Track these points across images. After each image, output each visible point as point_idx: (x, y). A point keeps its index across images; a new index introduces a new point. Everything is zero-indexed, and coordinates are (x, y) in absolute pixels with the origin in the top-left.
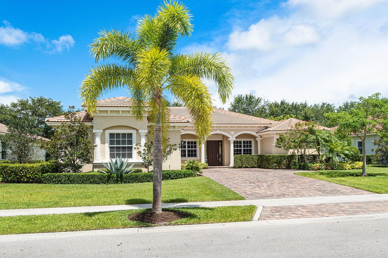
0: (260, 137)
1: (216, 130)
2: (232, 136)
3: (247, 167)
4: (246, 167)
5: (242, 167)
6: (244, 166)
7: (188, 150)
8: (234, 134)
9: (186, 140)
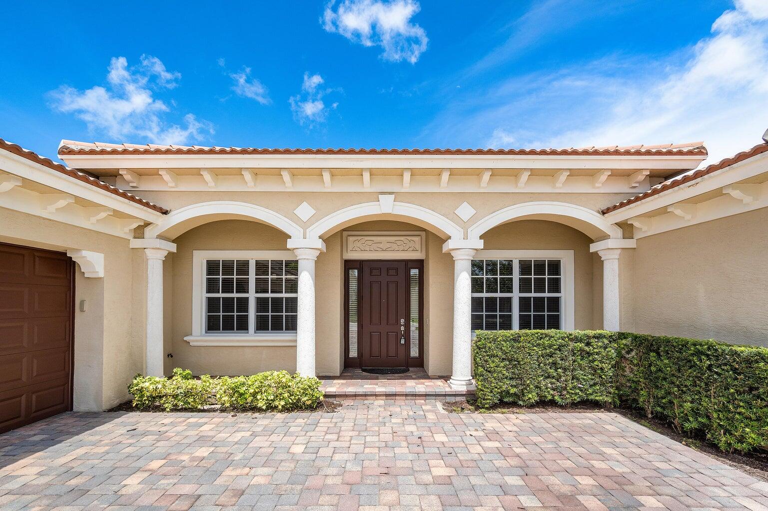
0: (619, 232)
1: (374, 197)
2: (465, 226)
3: (552, 404)
4: (544, 404)
5: (521, 403)
6: (533, 397)
7: (258, 299)
8: (474, 220)
9: (252, 256)
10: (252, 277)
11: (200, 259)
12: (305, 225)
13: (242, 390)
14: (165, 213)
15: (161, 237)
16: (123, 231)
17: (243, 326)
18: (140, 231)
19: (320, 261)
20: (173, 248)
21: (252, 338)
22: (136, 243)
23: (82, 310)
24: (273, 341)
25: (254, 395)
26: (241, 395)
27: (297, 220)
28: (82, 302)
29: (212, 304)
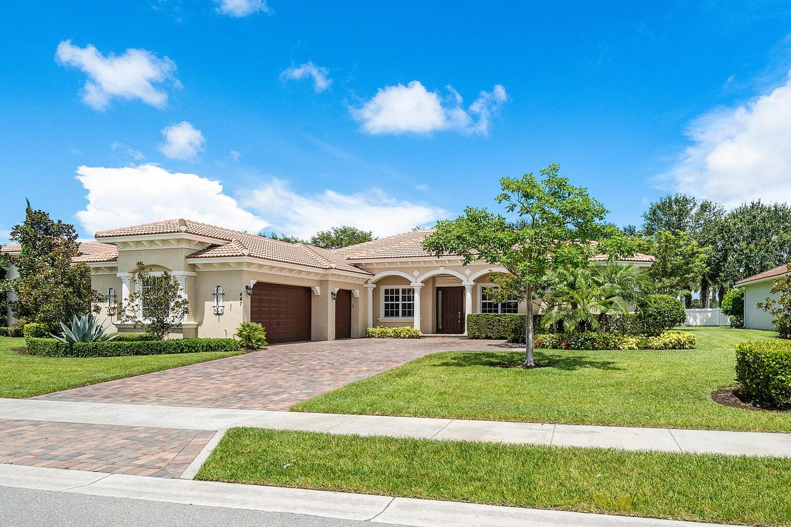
1: (437, 268)
2: (468, 277)
5: (480, 337)
6: (483, 335)
7: (403, 304)
8: (470, 275)
9: (401, 287)
10: (401, 295)
11: (383, 289)
12: (416, 278)
13: (397, 331)
14: (374, 275)
15: (372, 283)
16: (362, 283)
17: (397, 315)
18: (366, 283)
19: (422, 290)
20: (375, 286)
21: (401, 319)
22: (365, 286)
23: (353, 307)
24: (408, 320)
25: (400, 332)
26: (396, 332)
27: (413, 276)
28: (353, 305)
29: (387, 306)
